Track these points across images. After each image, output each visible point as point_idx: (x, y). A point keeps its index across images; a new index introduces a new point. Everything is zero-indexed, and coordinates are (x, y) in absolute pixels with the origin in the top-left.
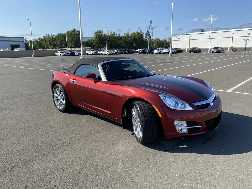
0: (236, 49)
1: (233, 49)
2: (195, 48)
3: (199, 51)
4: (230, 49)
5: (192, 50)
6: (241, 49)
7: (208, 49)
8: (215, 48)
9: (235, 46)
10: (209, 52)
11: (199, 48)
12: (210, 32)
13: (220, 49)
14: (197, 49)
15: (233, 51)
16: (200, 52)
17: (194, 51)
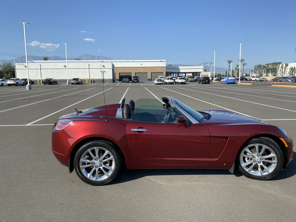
0: (94, 81)
1: (91, 81)
2: (51, 79)
4: (88, 80)
5: (47, 82)
6: (99, 81)
7: (65, 81)
8: (74, 79)
9: (93, 77)
10: (67, 84)
11: (55, 78)
12: (66, 61)
13: (79, 80)
14: (52, 80)
15: (91, 82)
16: (56, 84)
17: (49, 82)
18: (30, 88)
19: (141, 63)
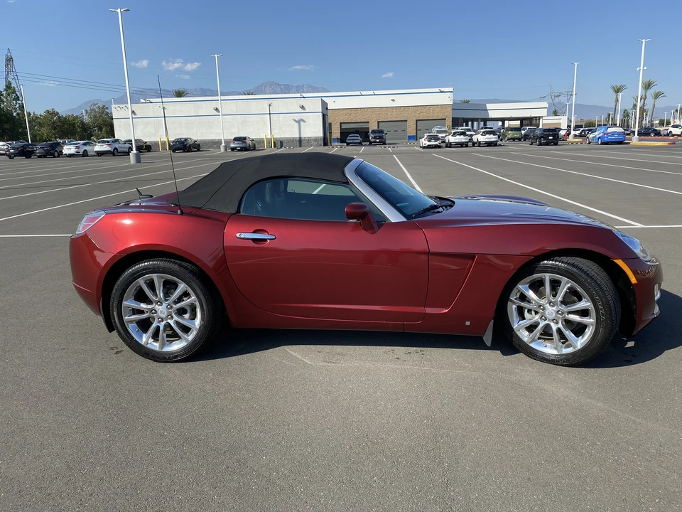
0: (280, 143)
1: (275, 143)
2: (186, 140)
3: (196, 148)
4: (269, 141)
5: (178, 145)
6: (291, 141)
7: (217, 143)
8: (236, 139)
9: (279, 134)
10: (222, 149)
11: (195, 138)
12: (218, 98)
13: (248, 142)
14: (190, 142)
15: (275, 146)
16: (198, 150)
17: (183, 146)
18: (138, 160)
19: (392, 97)
